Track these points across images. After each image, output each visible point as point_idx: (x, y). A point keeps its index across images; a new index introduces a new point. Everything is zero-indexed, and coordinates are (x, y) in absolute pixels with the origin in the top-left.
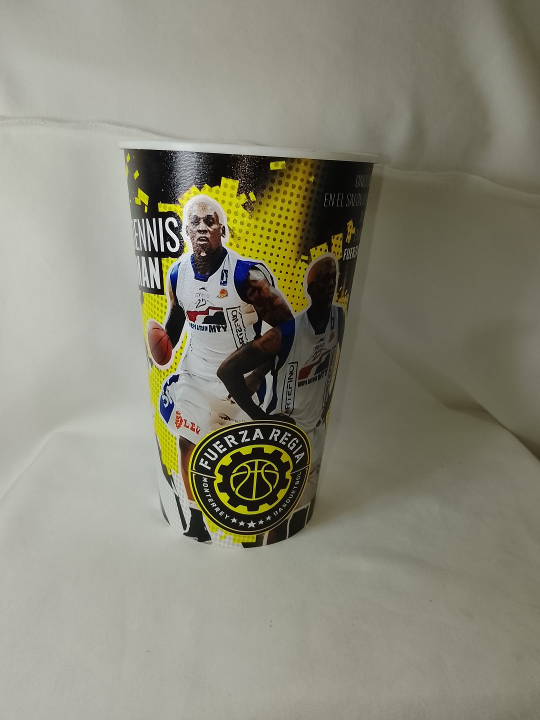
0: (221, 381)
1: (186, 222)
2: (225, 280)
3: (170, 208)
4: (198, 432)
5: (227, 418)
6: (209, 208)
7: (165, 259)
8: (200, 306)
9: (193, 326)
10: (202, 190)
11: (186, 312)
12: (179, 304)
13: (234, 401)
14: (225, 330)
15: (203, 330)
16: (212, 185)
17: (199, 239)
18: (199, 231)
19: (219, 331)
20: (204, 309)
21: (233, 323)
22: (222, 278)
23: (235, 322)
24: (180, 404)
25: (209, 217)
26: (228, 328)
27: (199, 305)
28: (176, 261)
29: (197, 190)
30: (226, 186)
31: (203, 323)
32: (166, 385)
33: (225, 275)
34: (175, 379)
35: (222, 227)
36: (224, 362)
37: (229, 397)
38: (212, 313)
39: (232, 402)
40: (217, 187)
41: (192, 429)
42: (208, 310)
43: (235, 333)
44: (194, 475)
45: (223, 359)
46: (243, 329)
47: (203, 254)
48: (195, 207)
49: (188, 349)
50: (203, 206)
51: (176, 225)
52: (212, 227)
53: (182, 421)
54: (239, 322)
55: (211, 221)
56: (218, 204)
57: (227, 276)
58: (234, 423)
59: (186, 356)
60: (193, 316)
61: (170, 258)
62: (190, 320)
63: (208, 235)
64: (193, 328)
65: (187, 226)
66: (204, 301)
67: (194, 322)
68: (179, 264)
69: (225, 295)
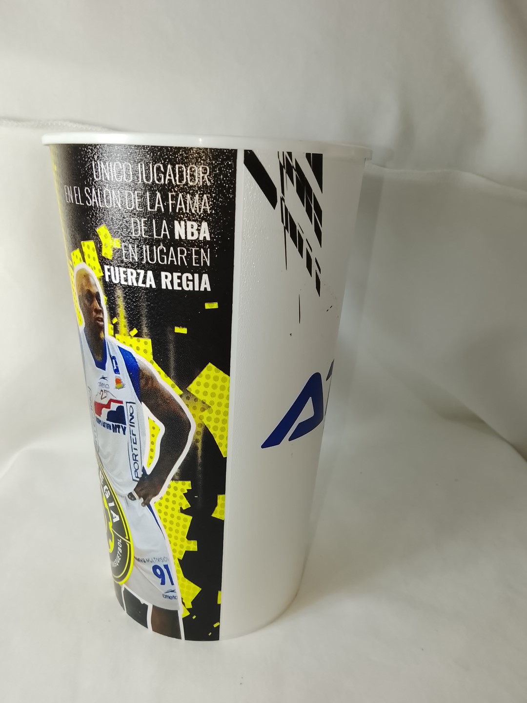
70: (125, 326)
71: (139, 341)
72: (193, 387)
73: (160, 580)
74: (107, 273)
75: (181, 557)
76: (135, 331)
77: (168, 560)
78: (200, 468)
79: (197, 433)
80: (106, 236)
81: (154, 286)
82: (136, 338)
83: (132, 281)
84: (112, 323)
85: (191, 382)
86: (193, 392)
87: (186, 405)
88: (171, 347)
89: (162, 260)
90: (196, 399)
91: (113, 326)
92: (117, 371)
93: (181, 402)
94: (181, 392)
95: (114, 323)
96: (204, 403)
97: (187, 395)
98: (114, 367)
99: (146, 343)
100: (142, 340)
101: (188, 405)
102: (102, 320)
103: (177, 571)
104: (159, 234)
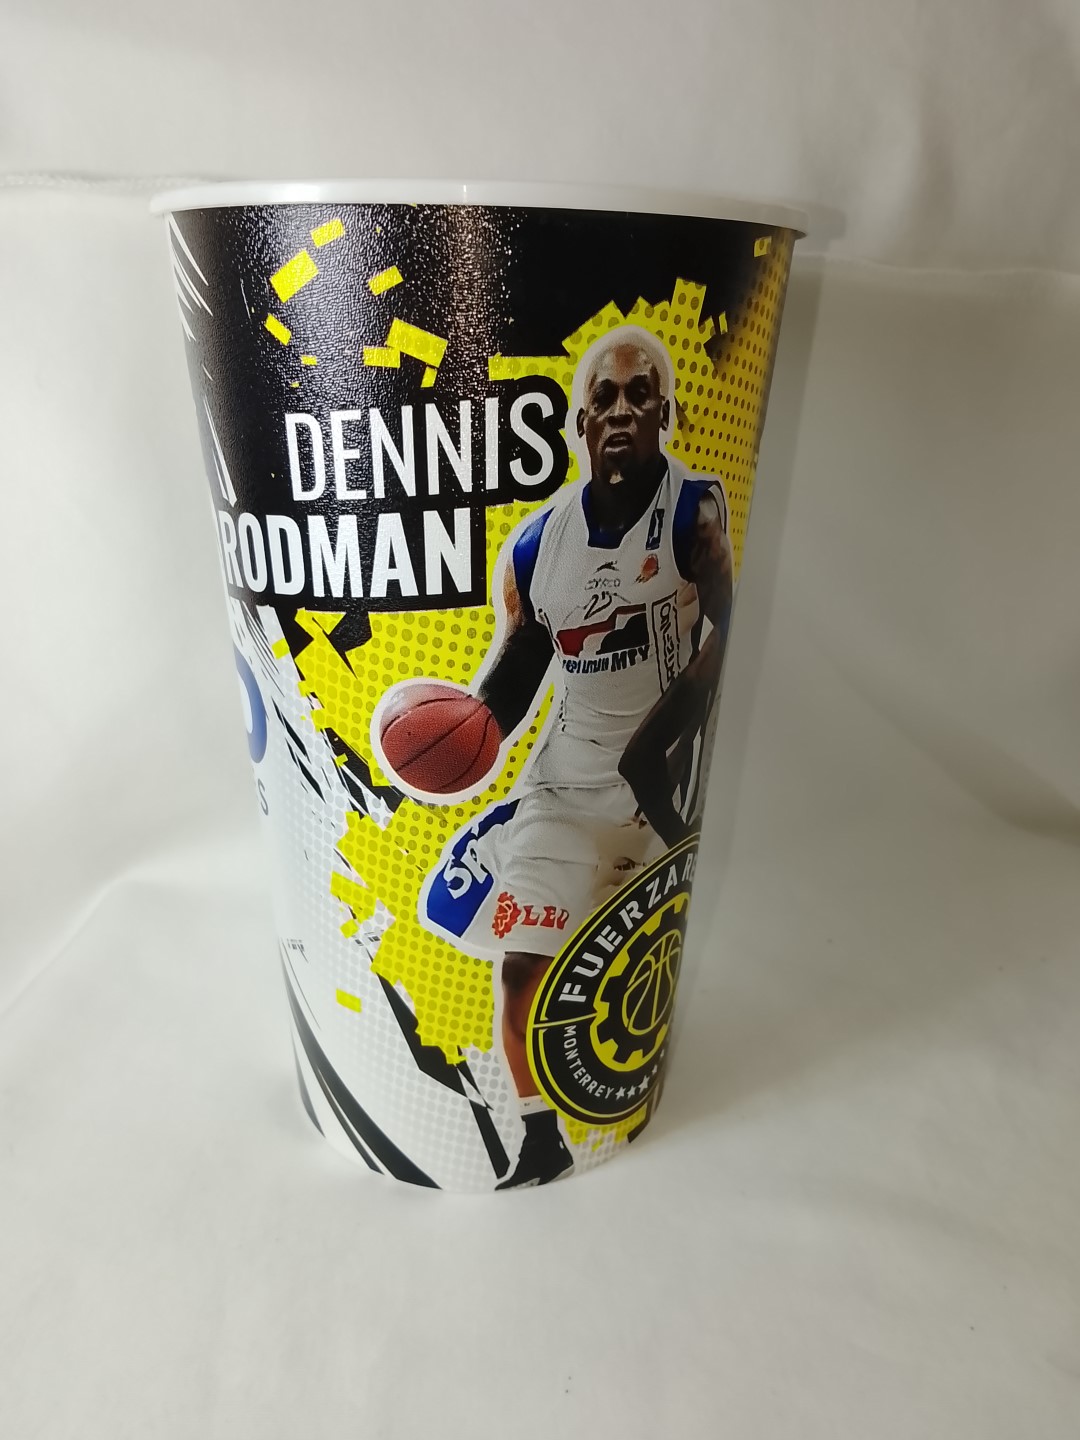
0: (626, 782)
1: (578, 399)
2: (656, 535)
3: (532, 366)
4: (561, 926)
5: (630, 864)
6: (643, 357)
7: (500, 507)
8: (594, 613)
9: (570, 667)
10: (630, 315)
11: (555, 636)
12: (537, 619)
13: (645, 819)
14: (645, 657)
15: (596, 670)
16: (653, 301)
17: (610, 442)
18: (613, 421)
19: (633, 662)
20: (602, 617)
21: (660, 635)
22: (651, 532)
23: (665, 632)
24: (515, 873)
25: (639, 381)
26: (651, 651)
27: (594, 610)
28: (537, 508)
29: (618, 313)
30: (682, 299)
31: (598, 653)
32: (469, 836)
33: (658, 521)
34: (504, 814)
35: (664, 403)
36: (637, 731)
37: (637, 814)
38: (621, 622)
39: (642, 823)
40: (664, 305)
41: (548, 923)
42: (613, 617)
43: (662, 658)
44: (541, 1033)
45: (632, 729)
46: (675, 643)
47: (616, 479)
48: (609, 360)
49: (554, 727)
50: (626, 353)
51: (548, 410)
52: (644, 407)
53: (517, 912)
54: (671, 631)
55: (643, 390)
56: (662, 345)
57: (660, 526)
58: (640, 870)
59: (546, 746)
60: (572, 641)
61: (517, 504)
62: (566, 652)
63: (632, 429)
64: (572, 671)
65: (581, 411)
66: (607, 597)
67: (577, 656)
68: (546, 516)
69: (652, 572)
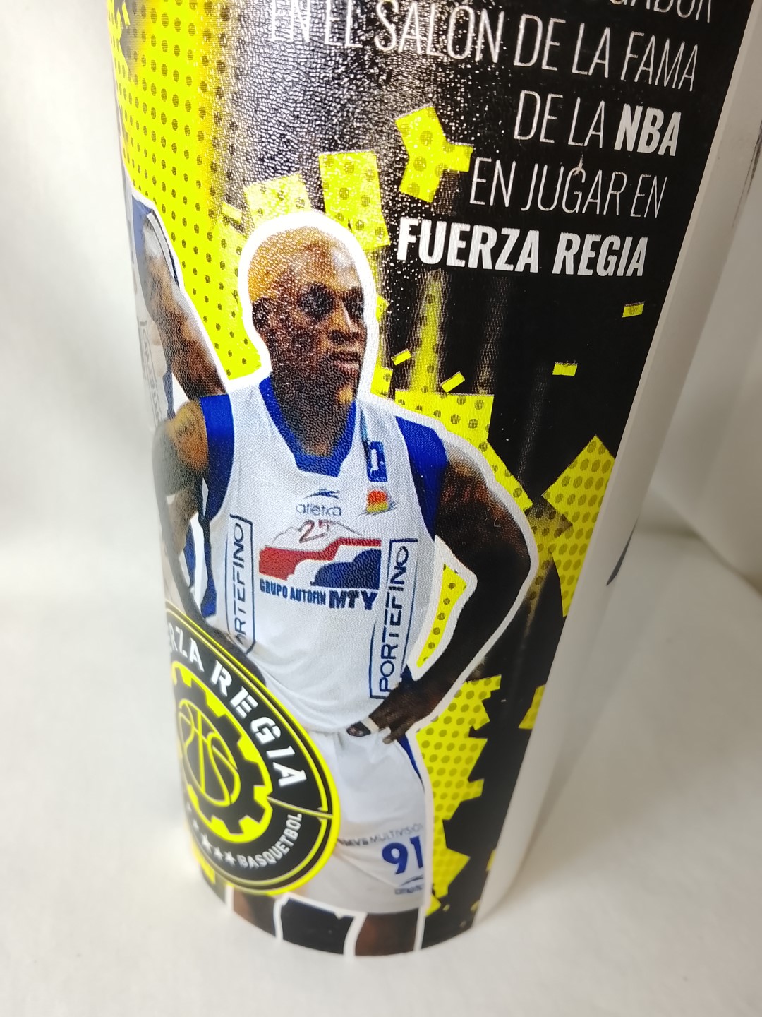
70: (431, 369)
71: (461, 402)
72: (554, 493)
73: (395, 867)
74: (405, 239)
75: (449, 815)
76: (458, 379)
77: (421, 826)
78: (523, 647)
79: (537, 581)
80: (426, 138)
81: (534, 269)
82: (455, 397)
83: (480, 254)
84: (390, 364)
85: (552, 480)
86: (551, 501)
87: (532, 528)
88: (536, 409)
89: (571, 203)
90: (553, 514)
91: (390, 372)
92: (379, 474)
93: (523, 523)
94: (529, 504)
95: (396, 363)
96: (563, 518)
97: (540, 508)
98: (369, 465)
99: (479, 405)
100: (471, 399)
101: (534, 529)
102: (357, 358)
103: (436, 842)
104: (580, 136)
